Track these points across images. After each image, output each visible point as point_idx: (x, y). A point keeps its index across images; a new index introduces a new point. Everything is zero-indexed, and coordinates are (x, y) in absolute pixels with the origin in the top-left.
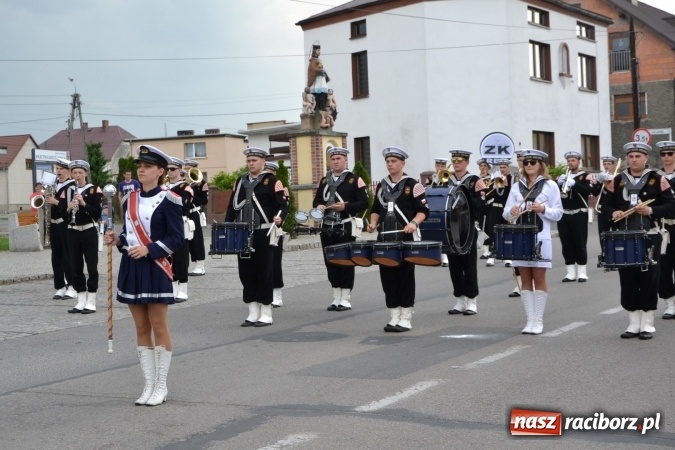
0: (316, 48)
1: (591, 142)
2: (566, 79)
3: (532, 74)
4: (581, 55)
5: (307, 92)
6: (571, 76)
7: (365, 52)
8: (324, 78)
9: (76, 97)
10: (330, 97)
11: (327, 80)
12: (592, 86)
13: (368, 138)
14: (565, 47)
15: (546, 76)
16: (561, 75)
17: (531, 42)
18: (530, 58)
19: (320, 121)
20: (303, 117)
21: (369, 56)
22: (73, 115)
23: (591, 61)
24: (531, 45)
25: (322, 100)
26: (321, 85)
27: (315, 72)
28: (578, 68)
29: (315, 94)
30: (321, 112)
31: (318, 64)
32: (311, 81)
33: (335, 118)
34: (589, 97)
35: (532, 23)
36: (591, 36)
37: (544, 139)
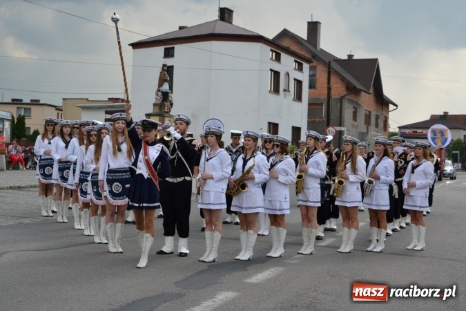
0: (164, 66)
1: (297, 131)
2: (287, 93)
3: (269, 89)
4: (295, 79)
5: (158, 90)
6: (289, 92)
7: (172, 67)
8: (167, 84)
10: (170, 95)
11: (169, 85)
12: (299, 97)
14: (288, 74)
15: (276, 90)
16: (285, 90)
17: (270, 70)
18: (268, 77)
19: (164, 108)
20: (155, 105)
21: (175, 69)
23: (299, 83)
24: (270, 72)
25: (166, 96)
26: (165, 87)
27: (163, 79)
28: (293, 87)
29: (162, 92)
31: (165, 75)
32: (160, 85)
33: (172, 107)
34: (297, 104)
35: (271, 59)
36: (300, 68)
37: (274, 128)
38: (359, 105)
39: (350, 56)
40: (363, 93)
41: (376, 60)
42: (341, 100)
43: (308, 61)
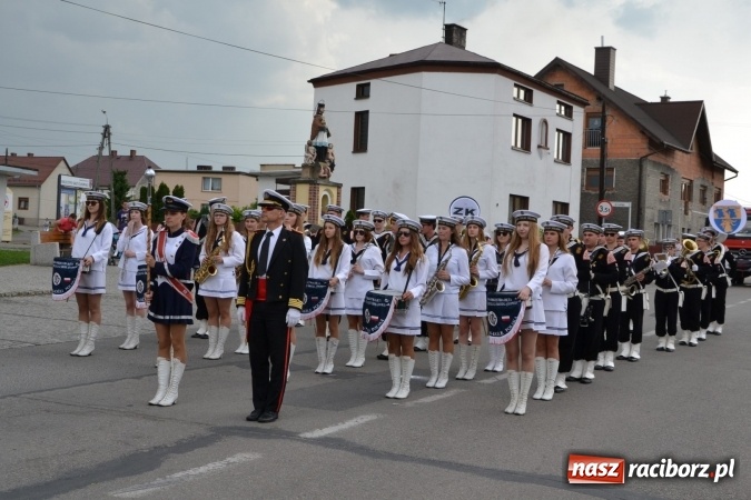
0: (321, 106)
1: (562, 208)
2: (543, 151)
3: (513, 144)
4: (558, 130)
5: (310, 144)
6: (548, 149)
7: (367, 112)
8: (325, 134)
9: (107, 128)
10: (330, 151)
11: (329, 135)
12: (566, 159)
13: (363, 188)
14: (545, 122)
15: (526, 146)
16: (539, 147)
17: (515, 115)
18: (513, 131)
19: (319, 171)
21: (370, 115)
22: (102, 144)
23: (567, 136)
24: (514, 119)
25: (322, 153)
26: (322, 139)
27: (318, 127)
28: (555, 142)
29: (316, 147)
30: (321, 164)
31: (321, 120)
32: (314, 135)
33: (332, 169)
34: (563, 168)
35: (517, 99)
36: (569, 114)
37: (520, 202)
38: (672, 170)
39: (665, 99)
40: (678, 154)
41: (700, 103)
42: (640, 163)
43: (583, 104)
